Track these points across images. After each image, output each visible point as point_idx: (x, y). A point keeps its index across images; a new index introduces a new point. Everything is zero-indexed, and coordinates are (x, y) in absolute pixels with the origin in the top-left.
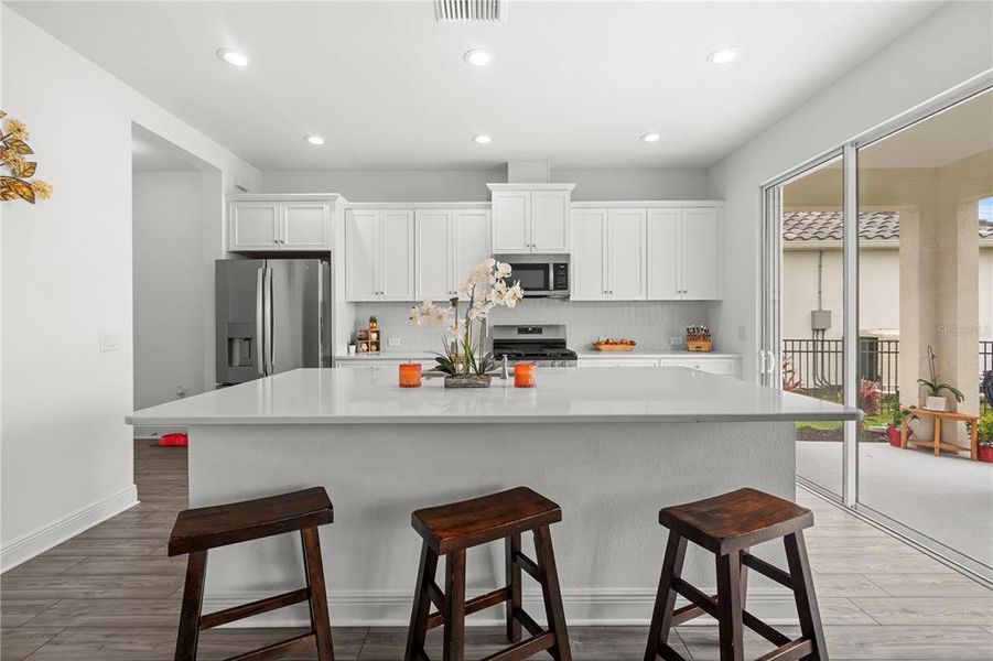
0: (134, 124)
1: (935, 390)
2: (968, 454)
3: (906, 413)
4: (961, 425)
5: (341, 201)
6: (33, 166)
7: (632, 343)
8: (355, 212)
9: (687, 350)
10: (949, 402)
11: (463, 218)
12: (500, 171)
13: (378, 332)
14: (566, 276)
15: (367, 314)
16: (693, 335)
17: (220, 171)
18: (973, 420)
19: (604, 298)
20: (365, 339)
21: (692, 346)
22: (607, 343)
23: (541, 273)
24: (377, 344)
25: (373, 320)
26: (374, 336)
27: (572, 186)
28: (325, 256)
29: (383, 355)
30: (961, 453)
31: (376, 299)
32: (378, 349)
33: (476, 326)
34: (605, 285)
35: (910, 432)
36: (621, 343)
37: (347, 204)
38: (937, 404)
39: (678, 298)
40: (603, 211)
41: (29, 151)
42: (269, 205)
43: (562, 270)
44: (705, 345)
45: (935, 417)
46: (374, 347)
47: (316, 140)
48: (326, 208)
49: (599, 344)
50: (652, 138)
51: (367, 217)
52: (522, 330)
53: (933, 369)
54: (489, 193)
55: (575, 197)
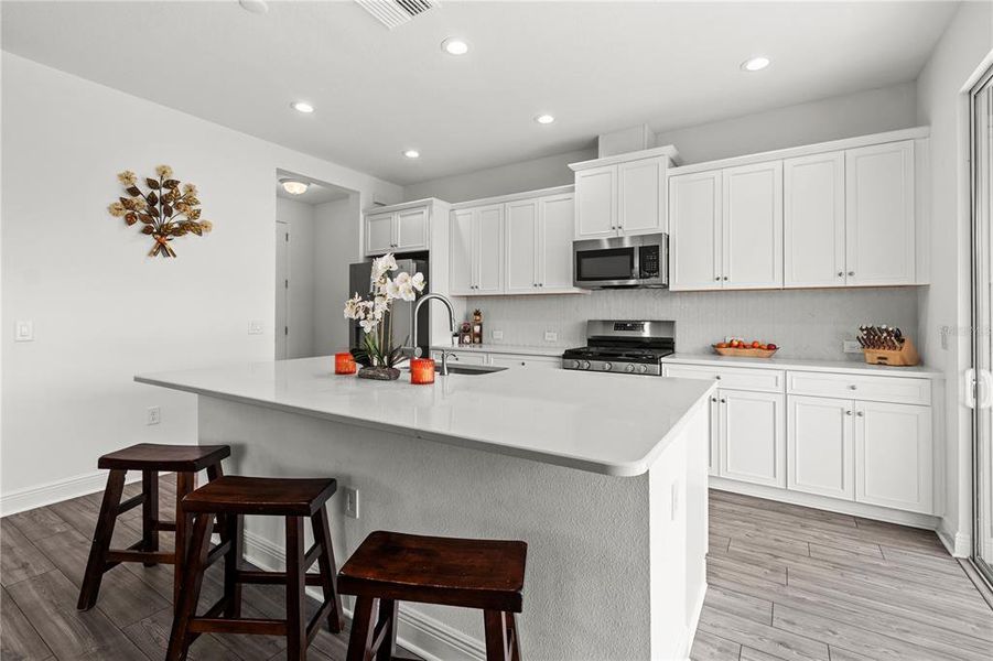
0: (278, 169)
5: (440, 203)
6: (199, 212)
7: (771, 347)
8: (457, 212)
9: (864, 362)
11: (546, 205)
12: (589, 147)
13: (480, 325)
14: (658, 260)
15: (473, 307)
16: (874, 340)
17: (358, 193)
19: (717, 286)
20: (468, 330)
21: (872, 355)
22: (731, 345)
24: (480, 335)
25: (477, 313)
26: (477, 329)
27: (667, 152)
28: (425, 256)
29: (485, 348)
32: (481, 342)
34: (718, 268)
36: (753, 347)
37: (449, 206)
39: (839, 282)
40: (716, 174)
41: (197, 203)
42: (389, 215)
43: (651, 254)
44: (894, 356)
46: (477, 340)
47: (412, 154)
49: (719, 346)
50: (758, 64)
52: (621, 325)
54: (572, 173)
55: (675, 163)
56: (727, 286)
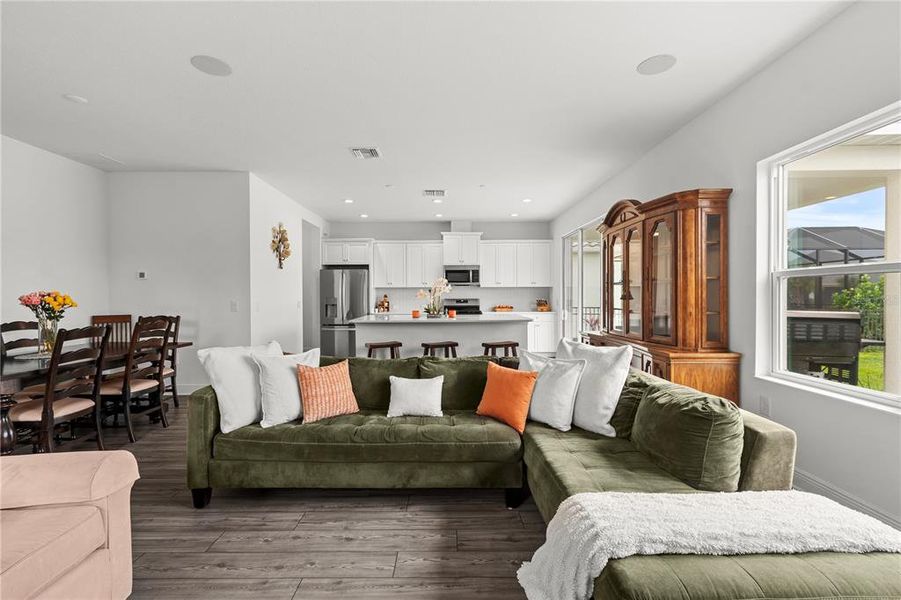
0: (303, 221)
5: (374, 241)
7: (511, 307)
8: (379, 245)
9: (537, 310)
11: (429, 247)
12: (446, 225)
13: (388, 303)
14: (478, 276)
15: (382, 294)
16: (540, 304)
17: (319, 229)
19: (497, 286)
20: (382, 305)
21: (539, 308)
22: (500, 307)
23: (466, 274)
24: (388, 308)
25: (386, 296)
26: (386, 304)
27: (480, 234)
28: (366, 267)
31: (388, 286)
32: (388, 310)
33: (437, 300)
34: (497, 280)
36: (506, 307)
39: (533, 285)
42: (341, 243)
43: (476, 273)
48: (367, 244)
49: (496, 308)
51: (383, 247)
52: (458, 301)
54: (442, 237)
55: (482, 238)
56: (499, 286)
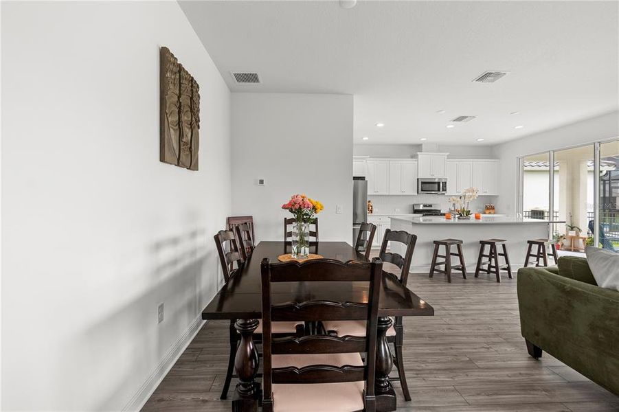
1: (572, 228)
2: (583, 251)
3: (561, 237)
4: (581, 240)
9: (485, 213)
10: (577, 233)
14: (446, 186)
16: (487, 208)
18: (585, 239)
21: (487, 212)
23: (436, 185)
24: (371, 211)
25: (370, 201)
26: (370, 208)
27: (447, 154)
30: (581, 251)
31: (375, 194)
34: (458, 190)
35: (563, 245)
38: (572, 233)
39: (483, 194)
40: (458, 163)
43: (445, 184)
44: (492, 212)
45: (572, 238)
48: (364, 161)
52: (425, 206)
53: (571, 221)
54: (417, 156)
55: (448, 157)
